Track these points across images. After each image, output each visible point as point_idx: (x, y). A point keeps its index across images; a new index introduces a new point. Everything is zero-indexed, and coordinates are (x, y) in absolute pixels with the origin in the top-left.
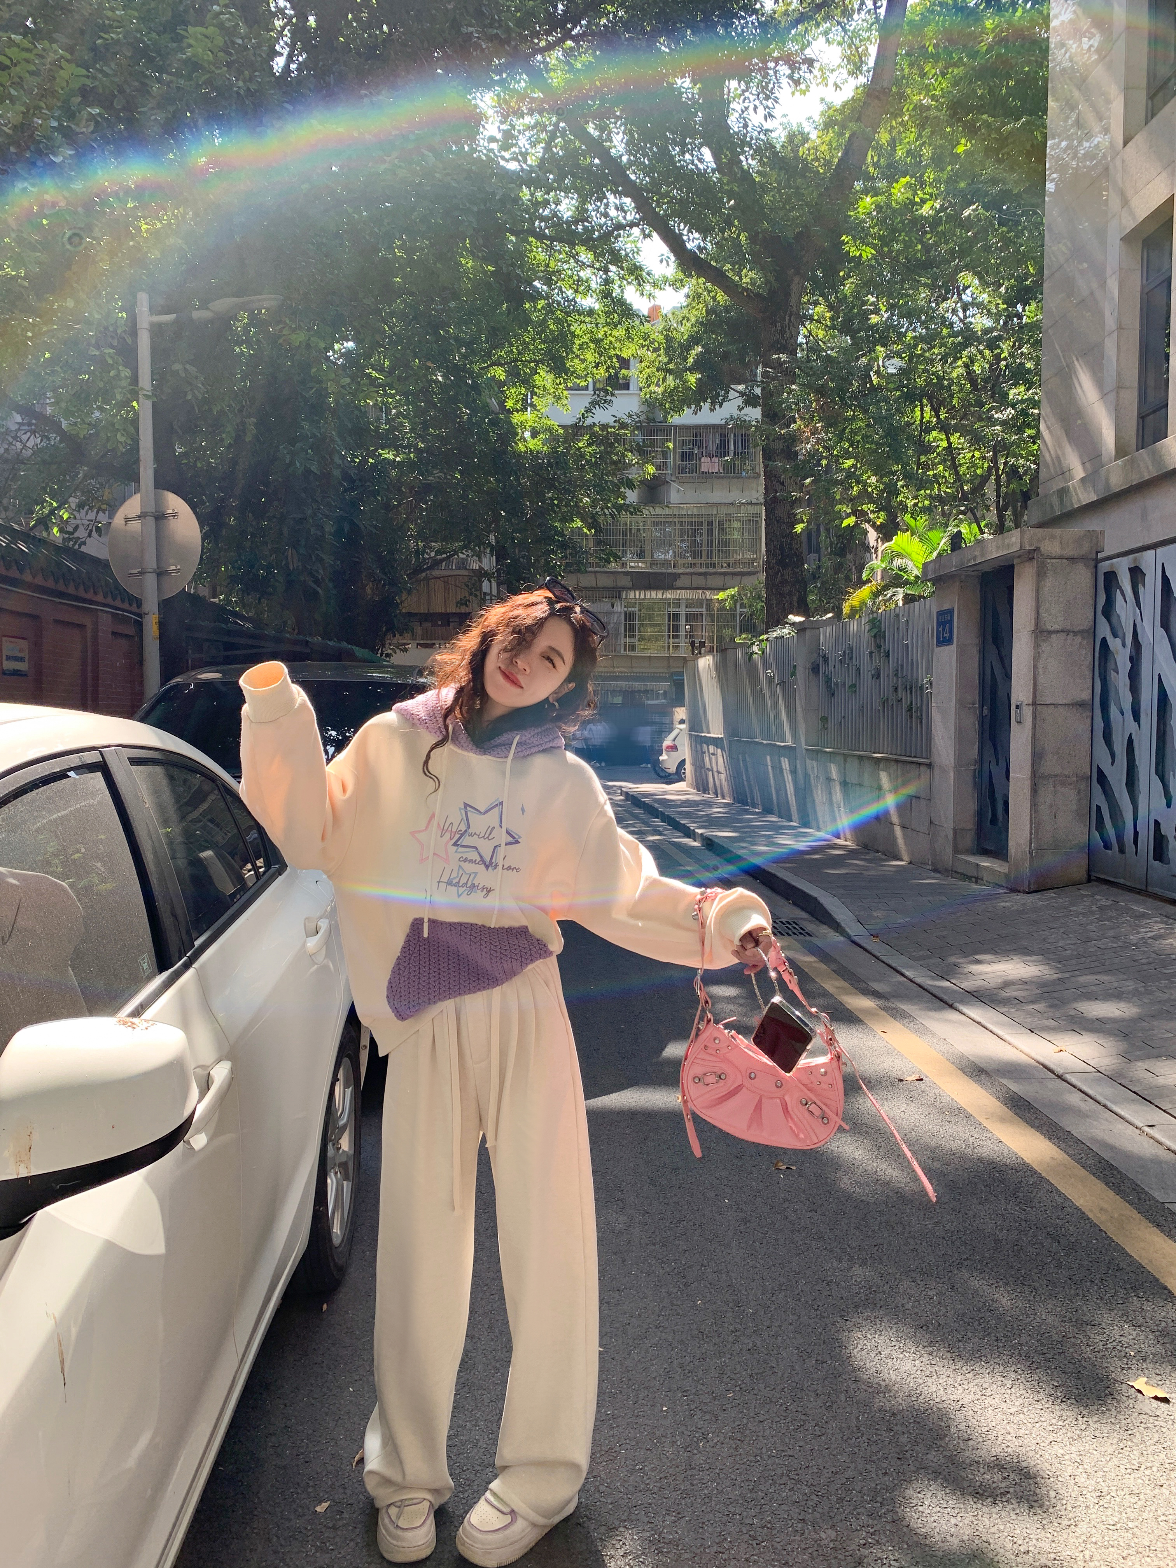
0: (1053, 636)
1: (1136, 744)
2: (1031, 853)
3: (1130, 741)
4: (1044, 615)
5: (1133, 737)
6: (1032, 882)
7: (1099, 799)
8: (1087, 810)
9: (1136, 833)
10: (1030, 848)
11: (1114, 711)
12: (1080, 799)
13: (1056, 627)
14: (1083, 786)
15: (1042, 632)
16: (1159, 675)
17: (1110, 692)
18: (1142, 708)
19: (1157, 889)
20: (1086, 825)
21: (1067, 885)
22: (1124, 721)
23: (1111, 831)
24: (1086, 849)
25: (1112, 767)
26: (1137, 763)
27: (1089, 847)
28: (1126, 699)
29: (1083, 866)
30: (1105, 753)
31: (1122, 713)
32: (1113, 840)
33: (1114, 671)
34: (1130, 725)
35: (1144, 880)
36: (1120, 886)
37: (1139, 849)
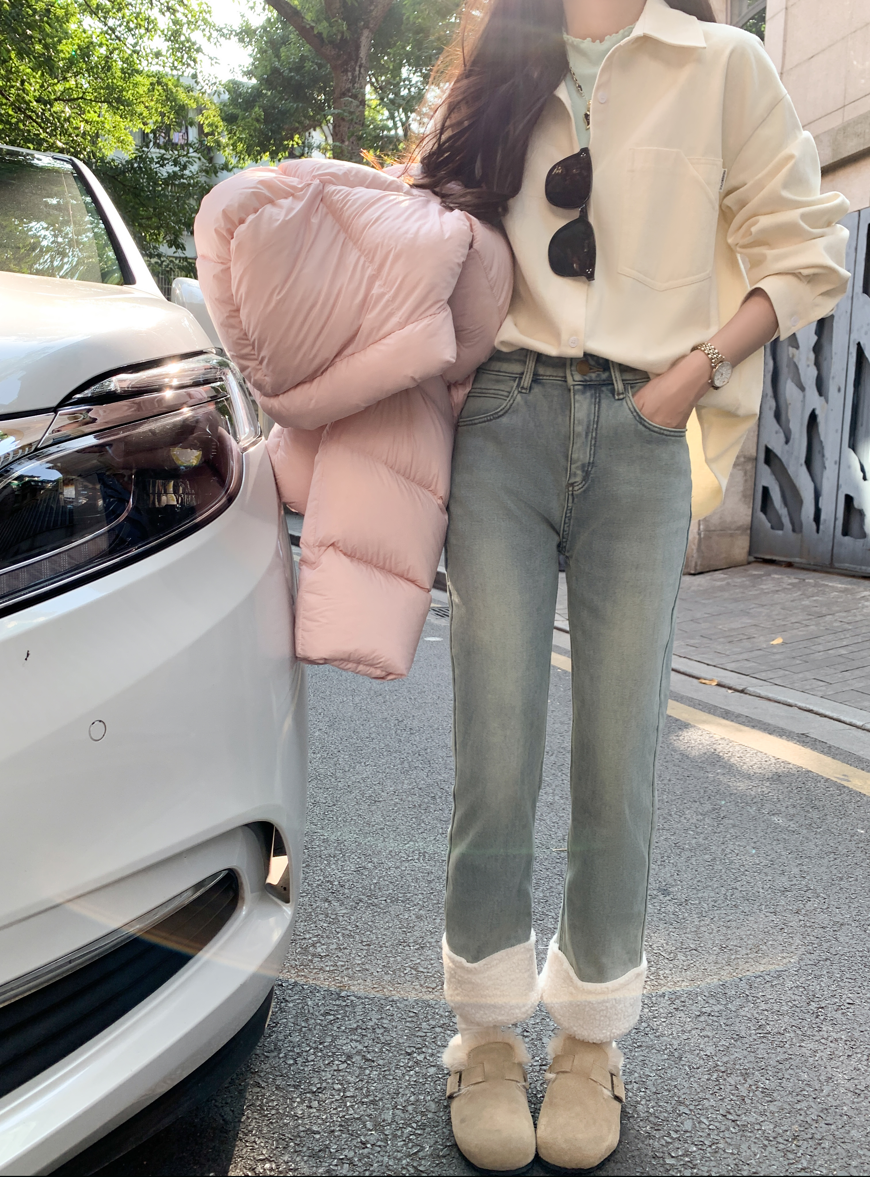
1: (821, 419)
2: (699, 534)
3: (813, 417)
5: (817, 412)
6: (699, 563)
7: (767, 478)
8: (750, 492)
9: (818, 511)
10: (699, 529)
11: (789, 389)
12: (746, 481)
14: (749, 466)
16: (859, 344)
17: (784, 371)
18: (831, 381)
19: (847, 565)
20: (749, 507)
21: (730, 566)
22: (804, 396)
23: (783, 512)
24: (749, 532)
25: (786, 447)
26: (822, 438)
27: (753, 530)
28: (809, 374)
29: (743, 548)
30: (777, 433)
31: (802, 388)
32: (786, 520)
33: (793, 347)
34: (814, 400)
35: (830, 555)
36: (790, 565)
37: (821, 527)
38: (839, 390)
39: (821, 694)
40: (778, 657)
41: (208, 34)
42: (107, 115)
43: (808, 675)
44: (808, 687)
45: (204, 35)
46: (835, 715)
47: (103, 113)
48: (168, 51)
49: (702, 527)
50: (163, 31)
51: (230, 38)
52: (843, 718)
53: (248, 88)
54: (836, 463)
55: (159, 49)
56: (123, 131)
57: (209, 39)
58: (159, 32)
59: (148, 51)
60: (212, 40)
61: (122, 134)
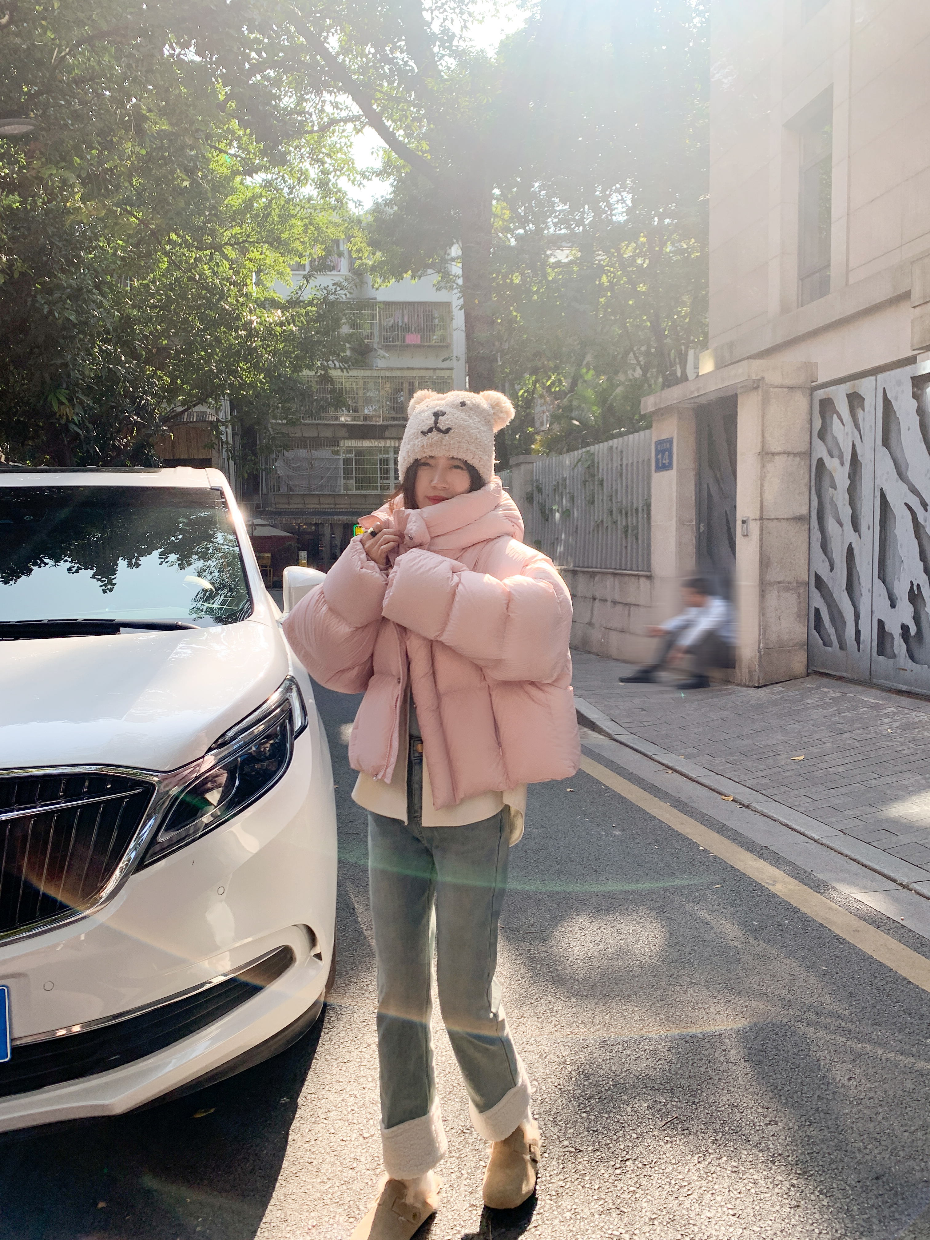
0: (776, 457)
1: (856, 552)
2: (760, 652)
3: (850, 550)
4: (768, 438)
5: (853, 545)
6: (761, 677)
7: (818, 601)
8: (804, 612)
9: (858, 633)
10: (759, 647)
11: (831, 524)
12: (799, 603)
13: (779, 449)
14: (802, 590)
15: (767, 454)
16: (882, 489)
17: (828, 506)
18: (862, 521)
19: (882, 681)
20: (804, 626)
21: (790, 679)
22: (843, 531)
23: (831, 631)
24: (806, 647)
25: (831, 574)
26: (858, 569)
27: (808, 645)
28: (846, 513)
29: (802, 662)
30: (823, 562)
31: (841, 525)
32: (834, 638)
33: (832, 488)
34: (851, 536)
35: (868, 673)
36: (841, 678)
37: (861, 646)
38: (869, 528)
39: (802, 810)
40: (788, 774)
41: (352, 178)
42: (268, 253)
43: (802, 792)
44: (796, 803)
45: (349, 180)
46: (801, 830)
47: (264, 251)
48: (318, 196)
49: (761, 645)
50: (313, 180)
51: (371, 179)
52: (807, 833)
53: (390, 215)
54: (869, 591)
55: (311, 194)
56: (282, 264)
57: (353, 183)
58: (310, 181)
59: (302, 197)
60: (356, 183)
61: (281, 267)
